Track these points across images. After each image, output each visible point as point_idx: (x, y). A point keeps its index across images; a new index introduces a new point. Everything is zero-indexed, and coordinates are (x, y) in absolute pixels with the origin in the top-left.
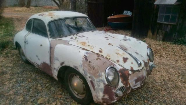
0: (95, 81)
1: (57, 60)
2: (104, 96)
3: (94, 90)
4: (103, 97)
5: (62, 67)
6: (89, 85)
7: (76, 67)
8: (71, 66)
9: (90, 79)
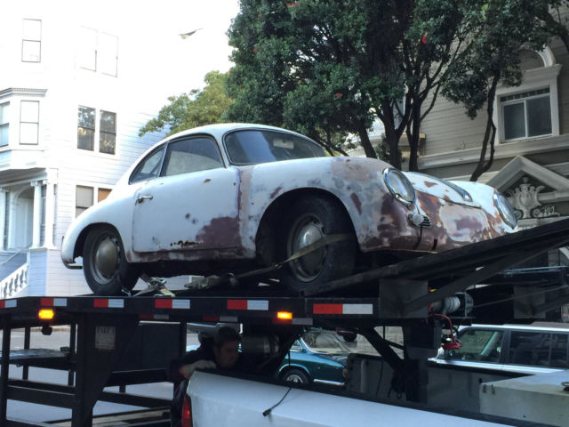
0: (361, 190)
1: (262, 190)
2: (382, 219)
3: (360, 211)
4: (381, 223)
5: (275, 200)
6: (348, 208)
7: (313, 182)
8: (300, 186)
9: (349, 194)
